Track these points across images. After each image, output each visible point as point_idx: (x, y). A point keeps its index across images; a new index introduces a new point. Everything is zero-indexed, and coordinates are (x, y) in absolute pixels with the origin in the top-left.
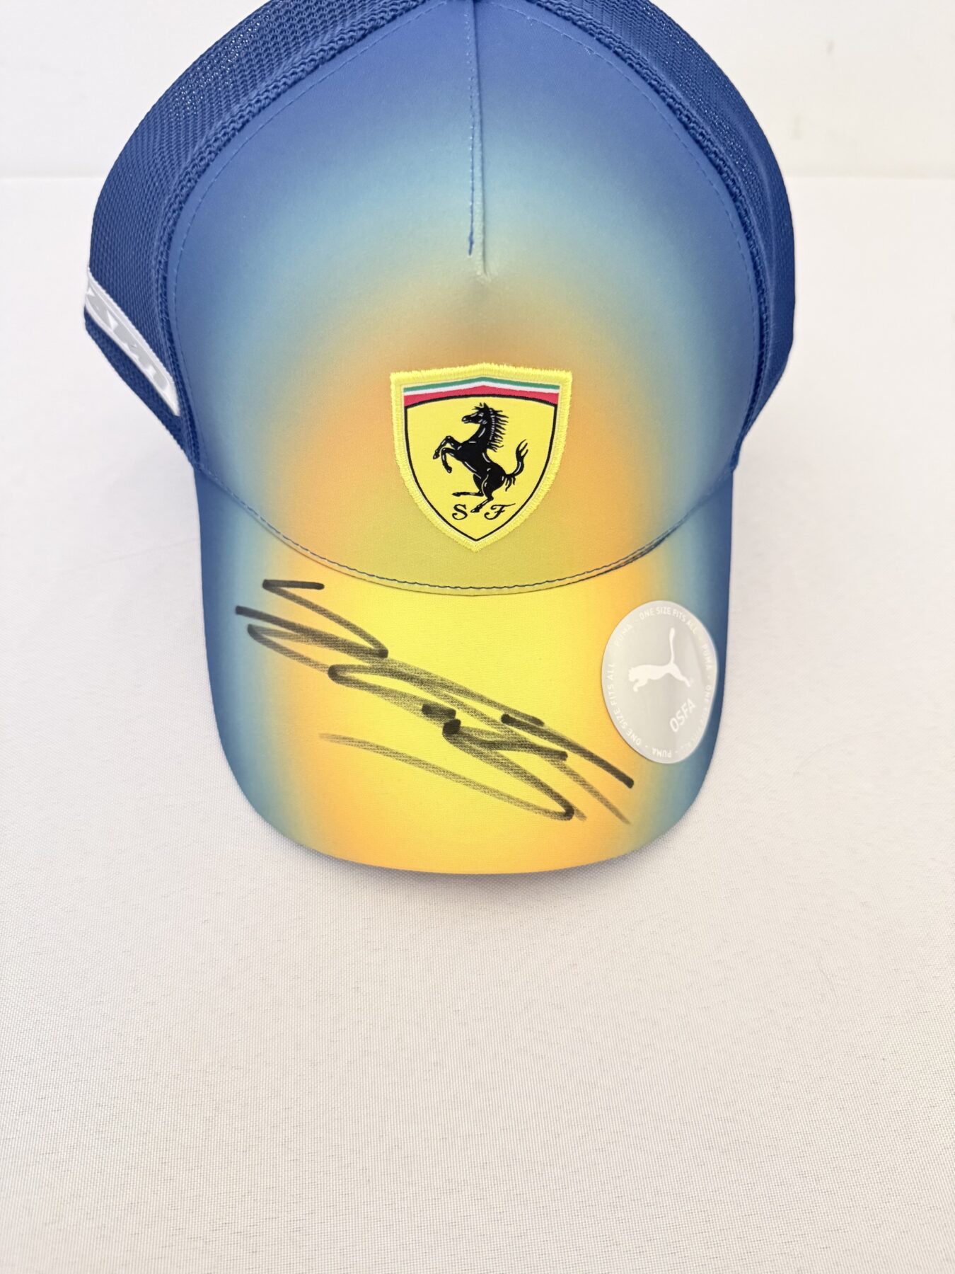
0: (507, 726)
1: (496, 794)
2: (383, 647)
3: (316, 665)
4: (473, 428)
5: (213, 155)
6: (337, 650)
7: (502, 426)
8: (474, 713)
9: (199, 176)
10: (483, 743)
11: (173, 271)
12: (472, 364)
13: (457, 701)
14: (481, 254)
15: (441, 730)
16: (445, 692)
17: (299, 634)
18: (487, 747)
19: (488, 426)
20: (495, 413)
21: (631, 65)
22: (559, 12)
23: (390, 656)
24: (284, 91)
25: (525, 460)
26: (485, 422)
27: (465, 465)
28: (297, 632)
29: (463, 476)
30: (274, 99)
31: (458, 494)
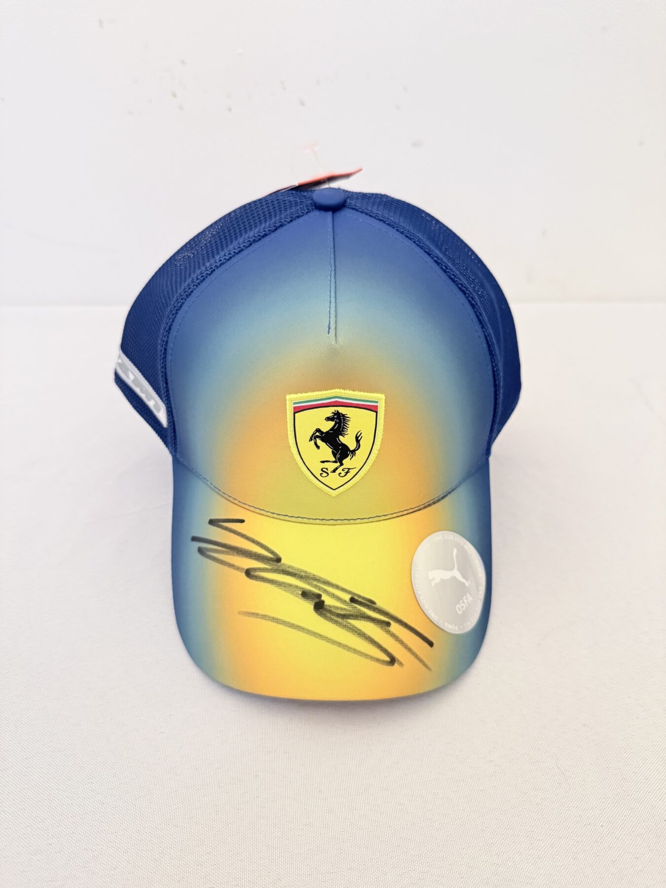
0: (353, 604)
1: (346, 648)
2: (279, 556)
3: (238, 568)
4: (331, 424)
5: (195, 287)
6: (251, 558)
7: (347, 423)
8: (333, 596)
9: (187, 297)
10: (338, 615)
11: (170, 345)
12: (330, 390)
13: (323, 588)
14: (334, 334)
15: (312, 607)
16: (315, 583)
17: (229, 550)
18: (340, 618)
19: (340, 423)
20: (343, 415)
21: (414, 242)
22: (376, 217)
23: (283, 561)
24: (234, 256)
25: (361, 442)
26: (338, 421)
27: (327, 445)
28: (228, 549)
29: (326, 451)
30: (228, 260)
31: (323, 462)
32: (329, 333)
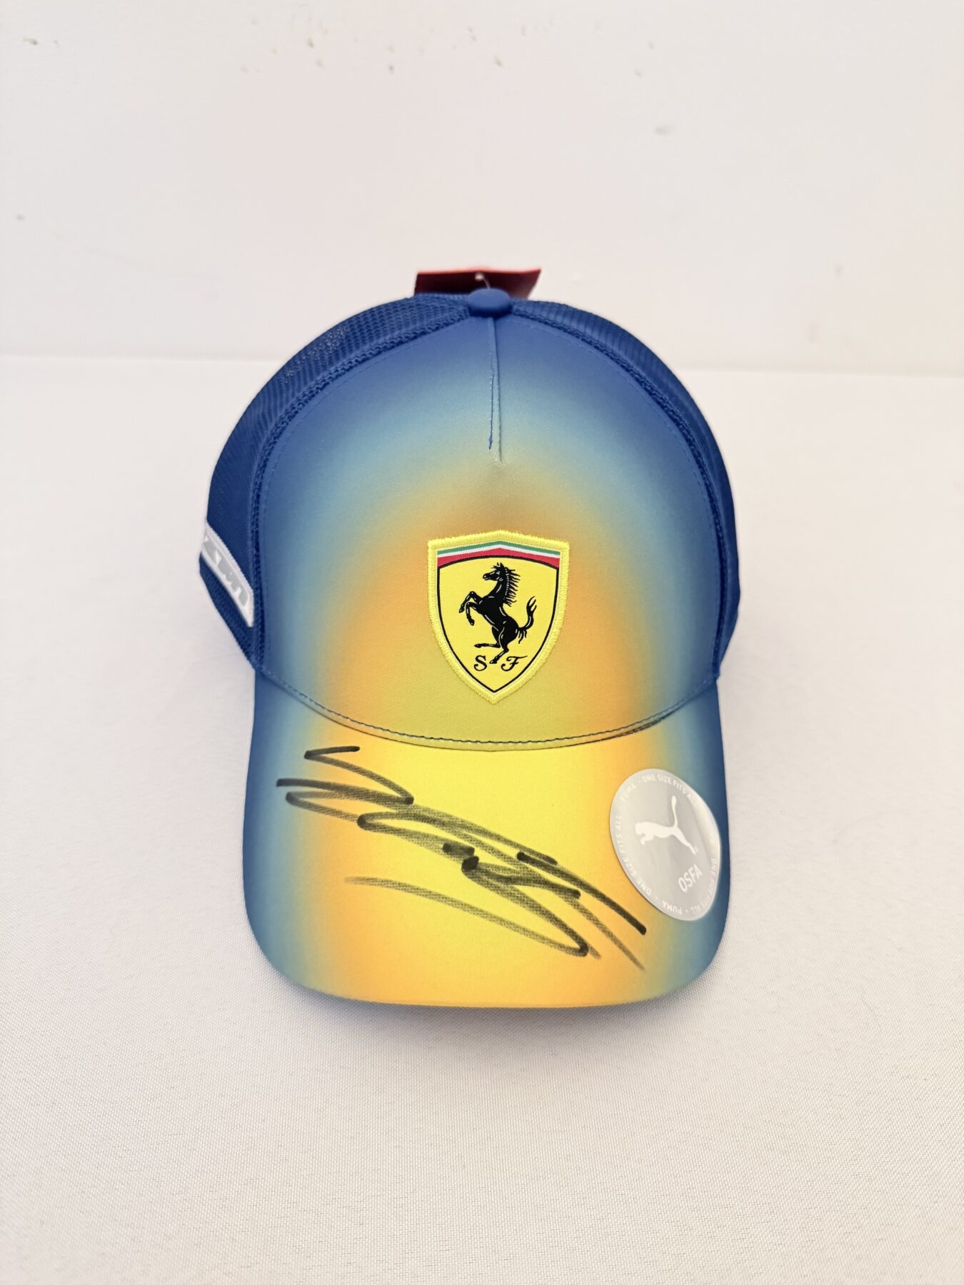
0: (522, 862)
1: (512, 926)
2: (409, 795)
3: (347, 816)
4: (492, 584)
6: (367, 800)
7: (515, 583)
8: (492, 850)
10: (500, 878)
12: (491, 531)
13: (476, 840)
14: (498, 448)
15: (460, 866)
16: (464, 832)
17: (333, 792)
18: (503, 882)
19: (504, 583)
20: (510, 571)
23: (415, 802)
25: (534, 614)
26: (501, 580)
27: (486, 618)
28: (332, 790)
29: (483, 628)
31: (479, 646)
32: (490, 448)
